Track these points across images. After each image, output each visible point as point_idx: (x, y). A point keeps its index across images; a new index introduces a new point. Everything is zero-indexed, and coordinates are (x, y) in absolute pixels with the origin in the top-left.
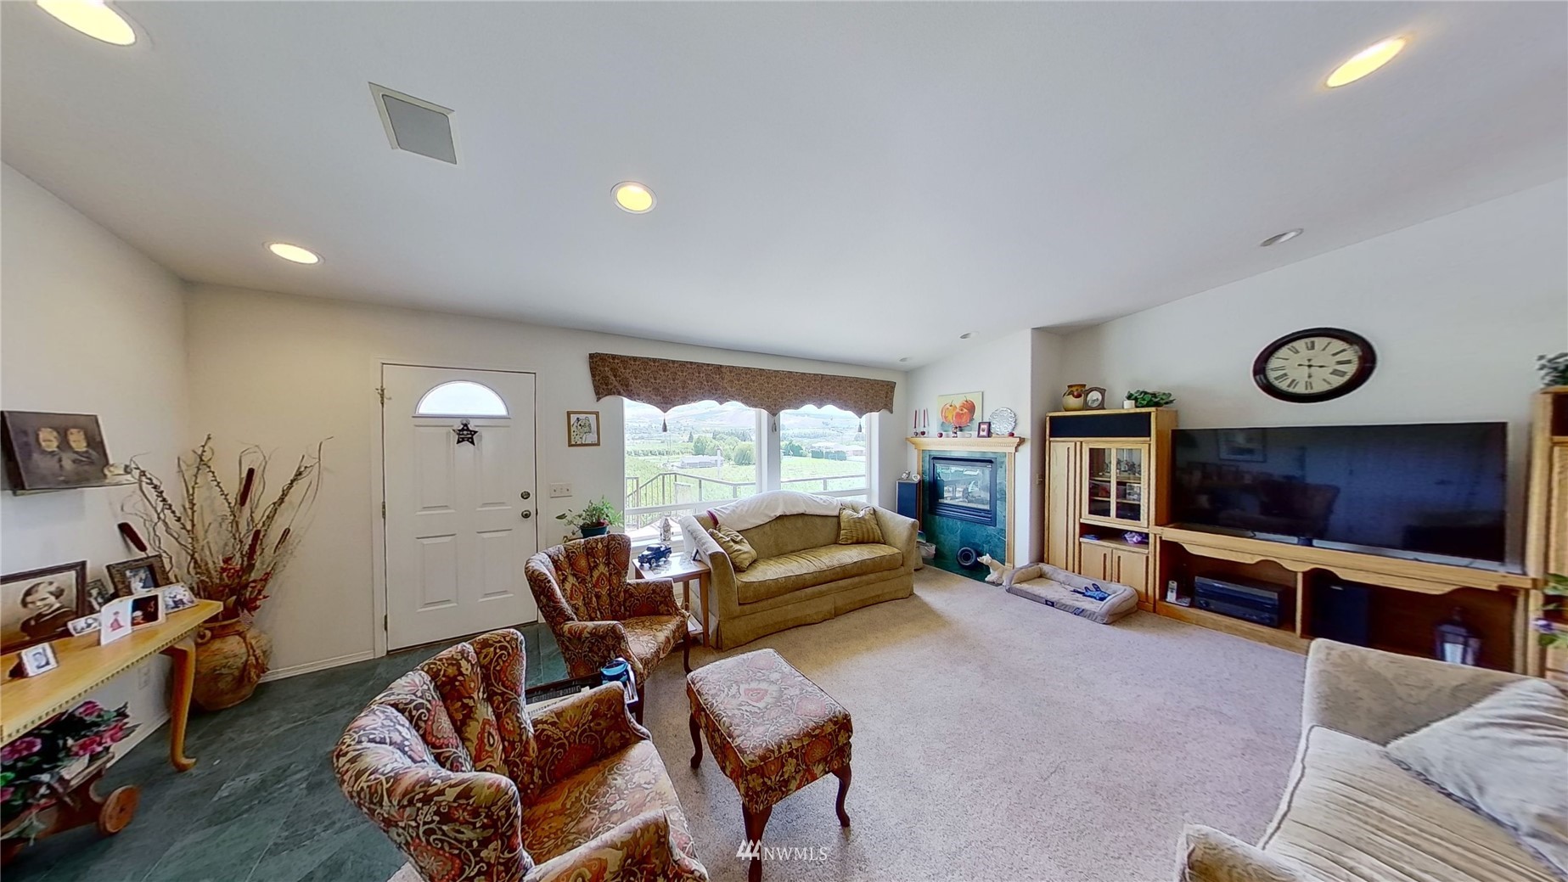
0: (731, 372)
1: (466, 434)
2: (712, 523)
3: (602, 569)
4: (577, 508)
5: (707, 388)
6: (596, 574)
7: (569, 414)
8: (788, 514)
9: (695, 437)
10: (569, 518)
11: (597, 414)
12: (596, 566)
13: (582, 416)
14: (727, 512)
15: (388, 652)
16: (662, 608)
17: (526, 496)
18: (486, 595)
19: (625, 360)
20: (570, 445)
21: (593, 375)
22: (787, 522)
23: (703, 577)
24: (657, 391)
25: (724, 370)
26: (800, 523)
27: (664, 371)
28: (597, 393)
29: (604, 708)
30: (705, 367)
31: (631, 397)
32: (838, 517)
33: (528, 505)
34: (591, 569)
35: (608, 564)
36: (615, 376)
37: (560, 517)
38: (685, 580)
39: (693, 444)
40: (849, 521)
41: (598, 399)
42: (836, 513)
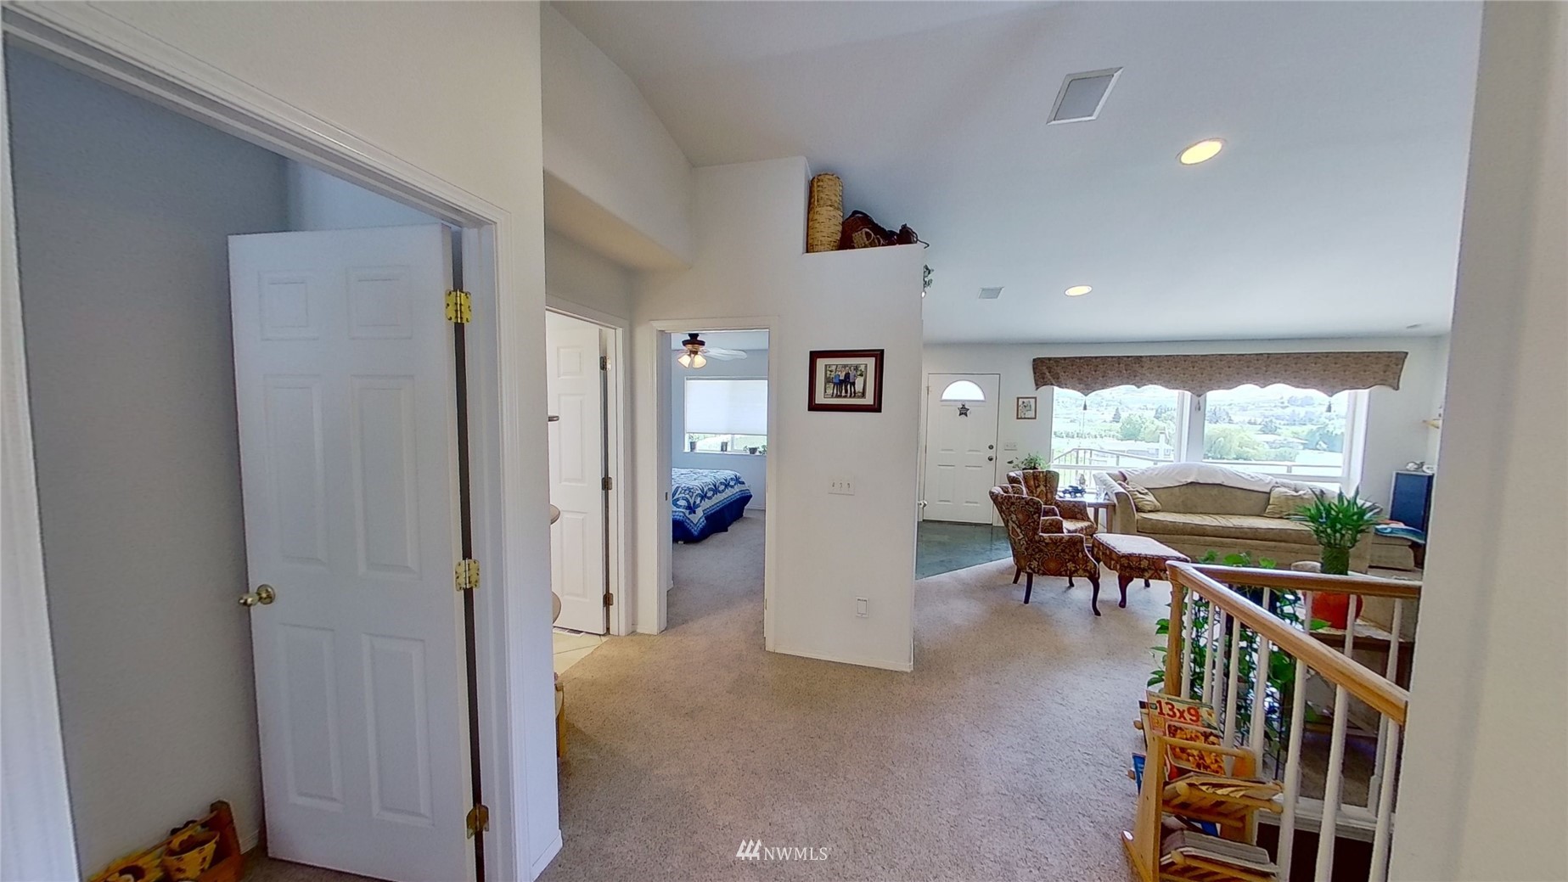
0: (1151, 361)
1: (964, 411)
2: (1122, 479)
3: (1042, 488)
4: (1021, 456)
5: (1126, 375)
6: (1039, 490)
7: (1018, 398)
8: (1201, 482)
9: (1124, 415)
10: (1015, 463)
11: (1035, 398)
12: (1039, 486)
13: (1025, 400)
14: (1136, 473)
15: (924, 520)
16: (1079, 516)
17: (991, 447)
18: (967, 502)
19: (1057, 360)
20: (1018, 418)
21: (1035, 373)
22: (1199, 489)
23: (1111, 508)
24: (1080, 380)
25: (1143, 359)
26: (1215, 491)
27: (1088, 365)
28: (1037, 385)
29: (1054, 523)
30: (1125, 359)
31: (1059, 386)
32: (1269, 493)
33: (992, 453)
34: (1036, 487)
35: (1046, 486)
36: (1049, 372)
37: (1010, 462)
38: (1097, 507)
39: (1119, 425)
40: (1279, 497)
41: (1037, 389)
42: (1267, 489)
